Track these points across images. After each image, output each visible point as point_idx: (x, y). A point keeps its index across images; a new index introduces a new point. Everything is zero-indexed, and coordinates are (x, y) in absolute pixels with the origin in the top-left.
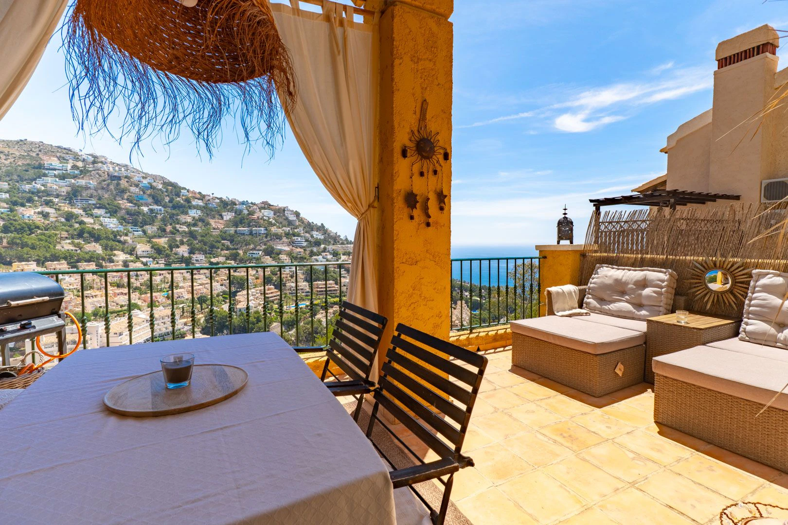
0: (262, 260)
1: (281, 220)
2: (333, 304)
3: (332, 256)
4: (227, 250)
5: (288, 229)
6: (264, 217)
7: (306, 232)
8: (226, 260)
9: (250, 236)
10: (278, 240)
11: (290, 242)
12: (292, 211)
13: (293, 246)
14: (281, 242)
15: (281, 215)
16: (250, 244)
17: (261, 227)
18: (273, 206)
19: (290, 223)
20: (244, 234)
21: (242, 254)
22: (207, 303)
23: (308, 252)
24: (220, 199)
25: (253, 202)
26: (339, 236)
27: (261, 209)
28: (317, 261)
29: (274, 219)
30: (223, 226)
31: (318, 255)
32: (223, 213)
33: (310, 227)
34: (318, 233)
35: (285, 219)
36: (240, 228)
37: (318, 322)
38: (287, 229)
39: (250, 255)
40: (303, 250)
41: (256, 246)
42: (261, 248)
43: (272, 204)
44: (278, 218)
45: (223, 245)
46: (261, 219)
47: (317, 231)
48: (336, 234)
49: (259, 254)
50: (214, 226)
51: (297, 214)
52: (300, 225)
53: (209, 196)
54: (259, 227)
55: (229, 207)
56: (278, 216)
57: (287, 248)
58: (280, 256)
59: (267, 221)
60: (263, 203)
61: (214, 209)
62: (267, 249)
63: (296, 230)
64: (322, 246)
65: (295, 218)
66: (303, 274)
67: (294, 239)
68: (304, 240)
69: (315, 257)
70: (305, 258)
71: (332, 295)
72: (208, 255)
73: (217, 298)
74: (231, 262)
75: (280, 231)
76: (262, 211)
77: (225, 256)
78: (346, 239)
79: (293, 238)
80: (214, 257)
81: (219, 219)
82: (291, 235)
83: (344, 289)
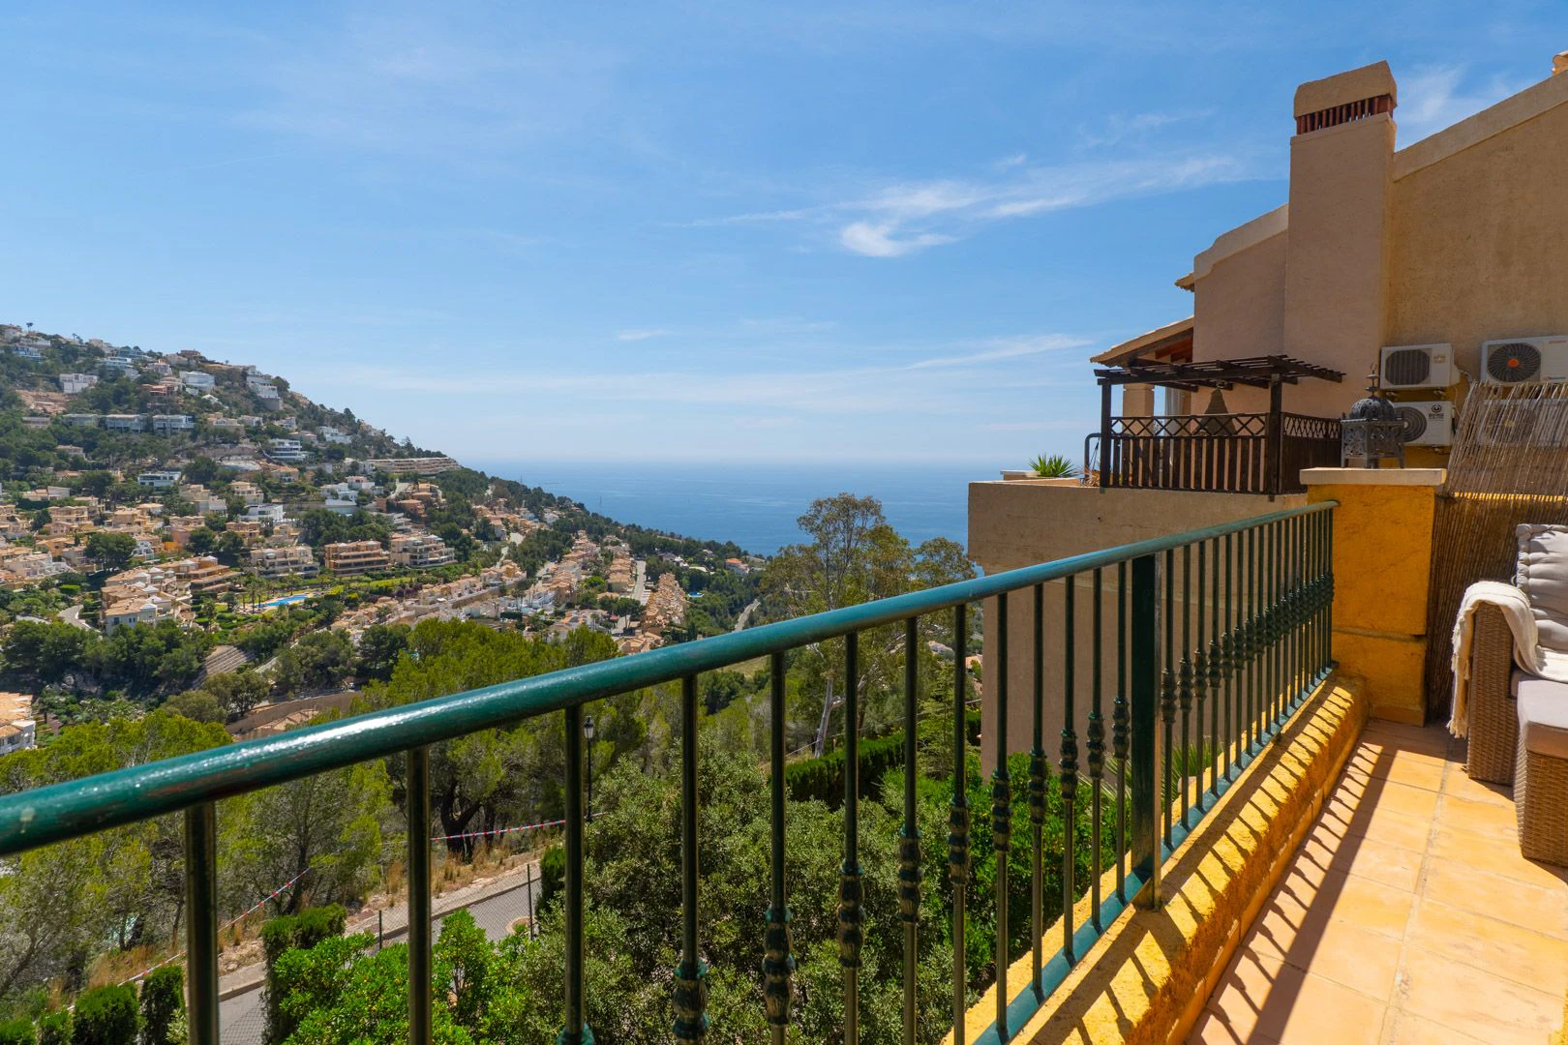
0: (182, 494)
1: (236, 397)
2: (376, 593)
3: (373, 484)
4: (74, 468)
5: (257, 419)
6: (187, 390)
7: (305, 428)
8: (72, 493)
9: (147, 435)
10: (227, 446)
11: (260, 451)
12: (268, 377)
13: (269, 461)
14: (236, 450)
15: (236, 384)
16: (145, 455)
17: (178, 413)
18: (212, 362)
19: (260, 406)
20: (127, 429)
21: (123, 479)
22: (9, 607)
23: (309, 475)
24: (55, 339)
25: (155, 351)
26: (391, 438)
27: (177, 368)
28: (335, 495)
29: (216, 393)
30: (62, 409)
31: (337, 483)
32: (62, 375)
33: (315, 416)
34: (335, 431)
35: (246, 396)
36: (116, 413)
37: (338, 638)
38: (254, 420)
39: (147, 482)
40: (296, 470)
41: (163, 460)
42: (179, 465)
43: (209, 358)
44: (227, 393)
45: (63, 456)
46: (179, 393)
47: (334, 427)
48: (383, 433)
49: (171, 478)
50: (32, 407)
51: (281, 385)
52: (287, 411)
53: (18, 329)
54: (172, 413)
55: (81, 360)
56: (227, 388)
57: (253, 466)
58: (234, 483)
59: (197, 399)
60: (184, 354)
61: (33, 365)
62: (196, 466)
63: (277, 423)
64: (349, 461)
65: (274, 395)
66: (298, 525)
67: (273, 444)
68: (300, 447)
69: (329, 486)
70: (303, 489)
71: (374, 573)
72: (14, 483)
73: (44, 594)
74: (90, 498)
75: (234, 423)
76: (183, 374)
77: (68, 485)
78: (409, 446)
79: (271, 441)
80: (33, 488)
81: (47, 389)
82: (263, 433)
83: (406, 558)
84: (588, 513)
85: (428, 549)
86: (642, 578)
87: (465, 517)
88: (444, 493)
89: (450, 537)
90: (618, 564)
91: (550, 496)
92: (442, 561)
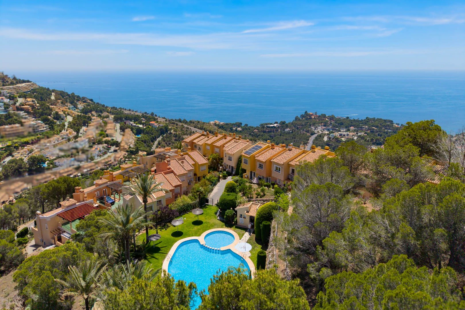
2: (24, 143)
3: (8, 100)
37: (20, 161)
83: (31, 130)
84: (95, 103)
85: (38, 126)
86: (119, 131)
87: (48, 111)
88: (38, 102)
89: (45, 121)
90: (109, 126)
91: (78, 97)
92: (44, 130)
